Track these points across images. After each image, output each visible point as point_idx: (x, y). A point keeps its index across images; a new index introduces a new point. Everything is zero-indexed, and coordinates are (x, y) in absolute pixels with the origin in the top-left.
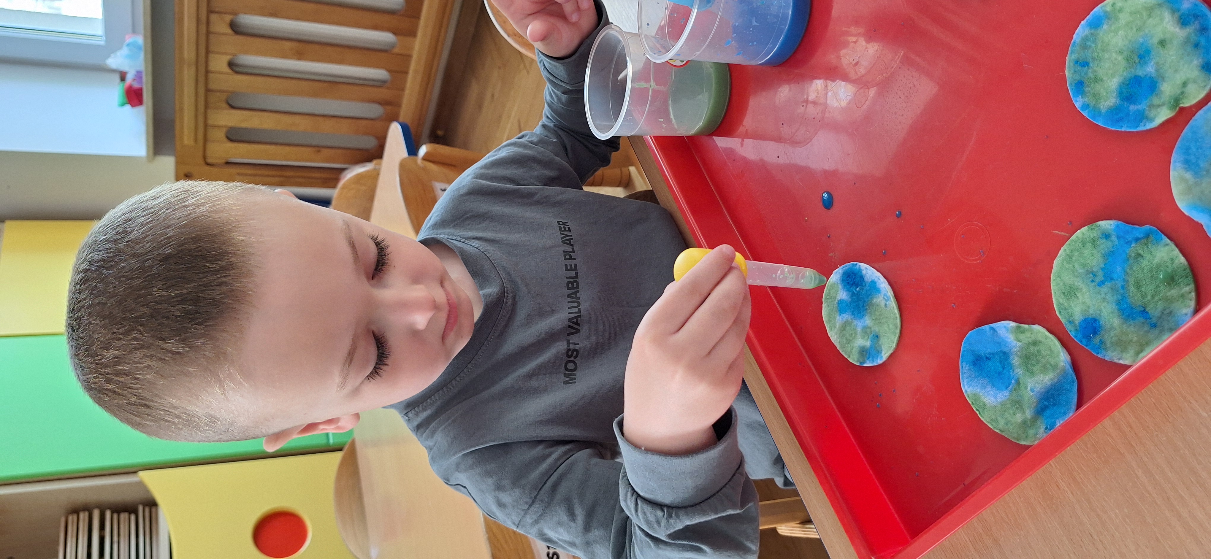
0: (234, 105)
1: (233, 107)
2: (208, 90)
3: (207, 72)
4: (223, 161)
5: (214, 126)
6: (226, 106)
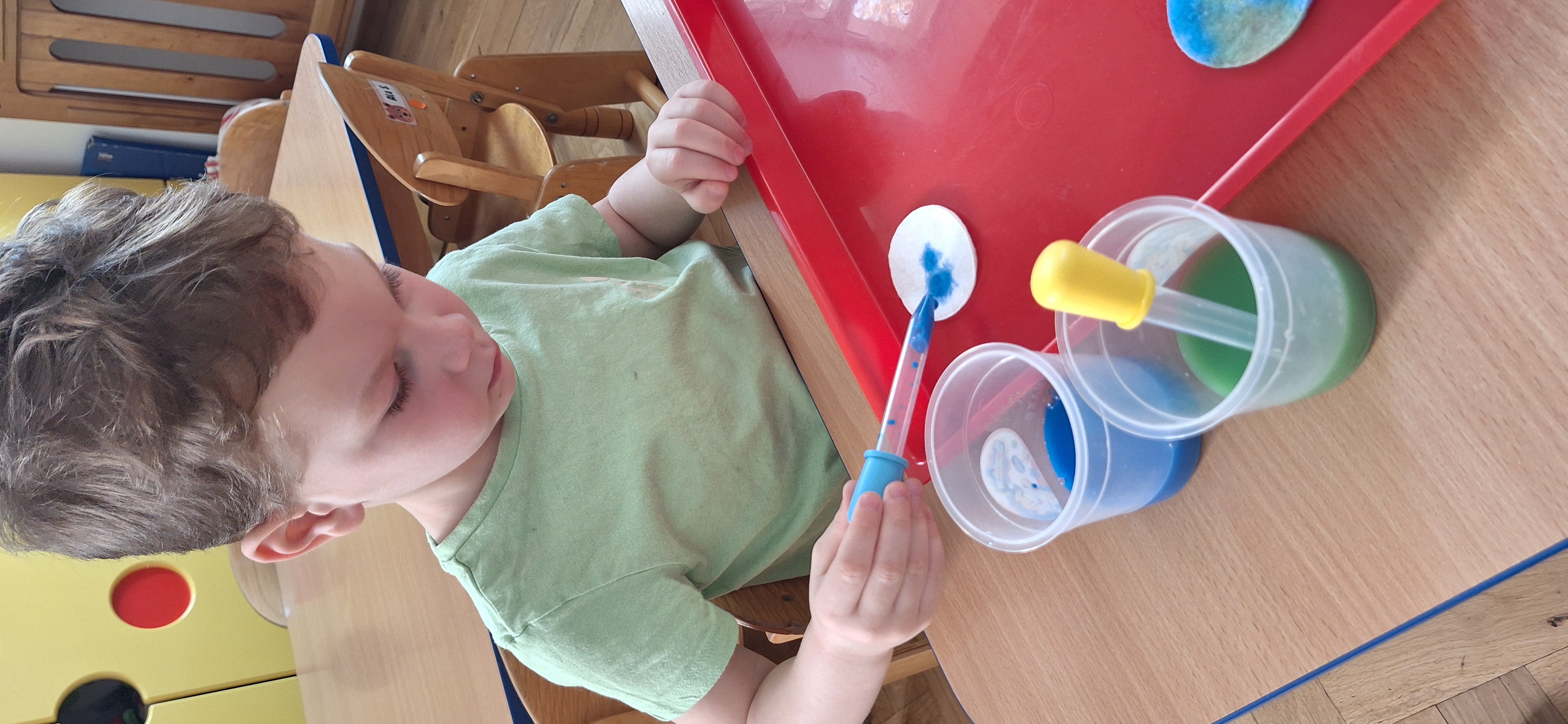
0: (60, 6)
1: (60, 10)
4: (48, 88)
5: (32, 36)
6: (50, 8)
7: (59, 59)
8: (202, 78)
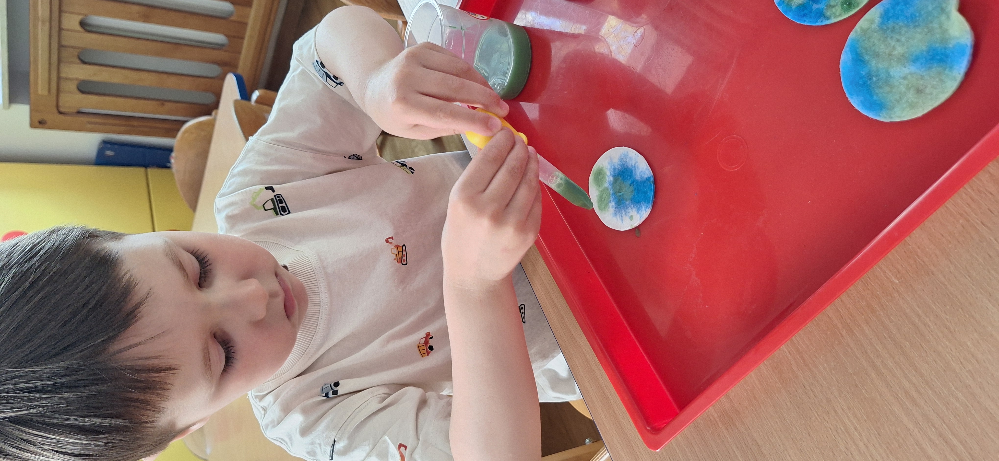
0: (86, 60)
1: (84, 63)
2: (61, 46)
3: (60, 29)
4: (75, 111)
5: (67, 79)
6: (77, 60)
7: (83, 92)
8: (170, 103)
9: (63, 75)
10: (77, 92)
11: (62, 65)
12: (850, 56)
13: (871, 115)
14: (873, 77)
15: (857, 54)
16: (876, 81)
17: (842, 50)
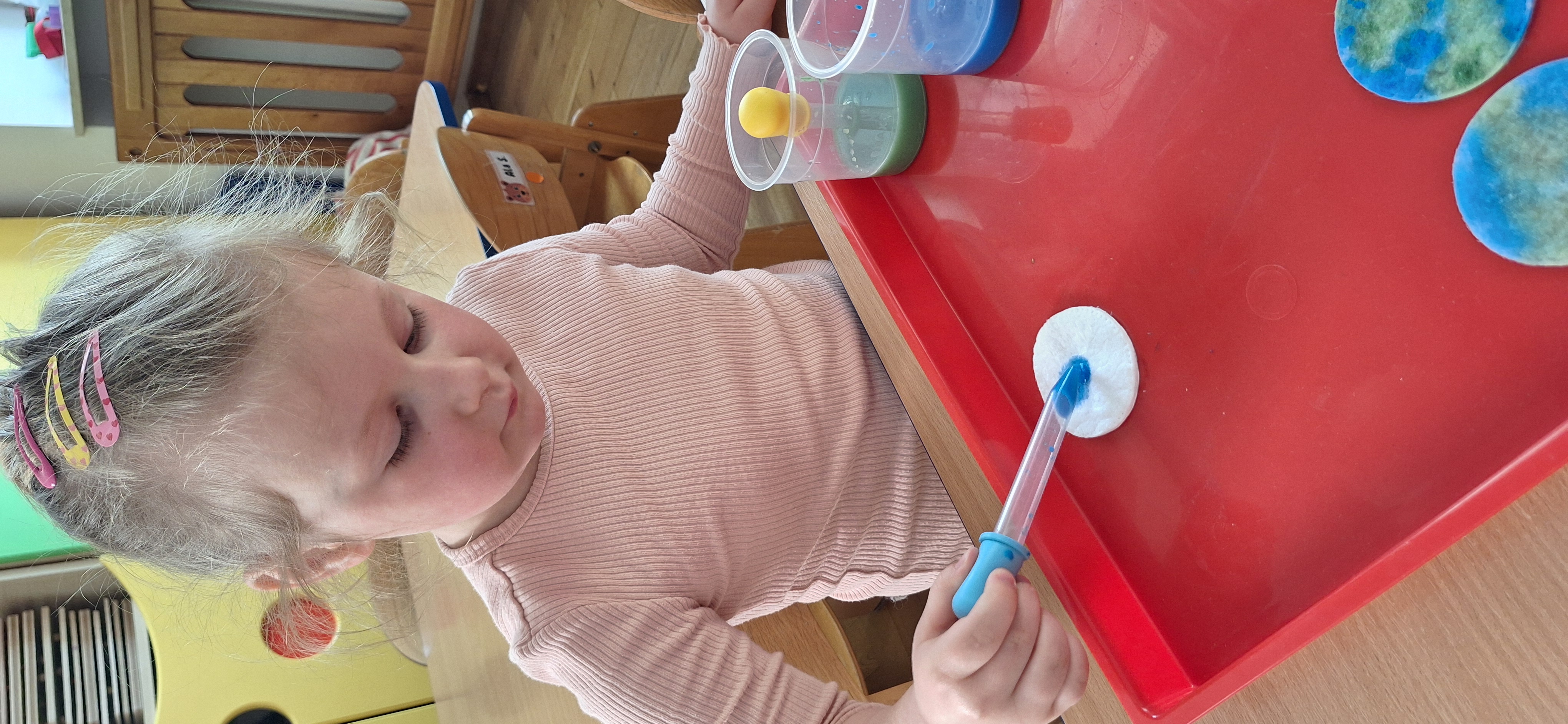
0: (192, 53)
1: (192, 57)
2: (154, 34)
3: (152, 8)
4: (183, 131)
5: (167, 84)
6: (183, 56)
7: (193, 104)
8: (326, 114)
9: (161, 79)
10: (186, 103)
11: (158, 62)
12: (1470, 159)
13: (1505, 254)
14: (1508, 192)
15: (1481, 154)
16: (1513, 200)
17: (1457, 146)
